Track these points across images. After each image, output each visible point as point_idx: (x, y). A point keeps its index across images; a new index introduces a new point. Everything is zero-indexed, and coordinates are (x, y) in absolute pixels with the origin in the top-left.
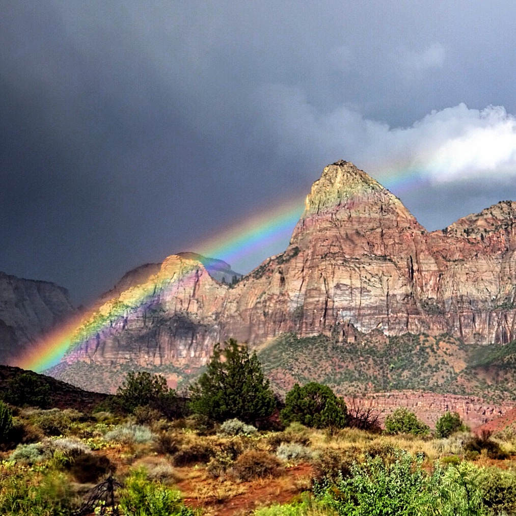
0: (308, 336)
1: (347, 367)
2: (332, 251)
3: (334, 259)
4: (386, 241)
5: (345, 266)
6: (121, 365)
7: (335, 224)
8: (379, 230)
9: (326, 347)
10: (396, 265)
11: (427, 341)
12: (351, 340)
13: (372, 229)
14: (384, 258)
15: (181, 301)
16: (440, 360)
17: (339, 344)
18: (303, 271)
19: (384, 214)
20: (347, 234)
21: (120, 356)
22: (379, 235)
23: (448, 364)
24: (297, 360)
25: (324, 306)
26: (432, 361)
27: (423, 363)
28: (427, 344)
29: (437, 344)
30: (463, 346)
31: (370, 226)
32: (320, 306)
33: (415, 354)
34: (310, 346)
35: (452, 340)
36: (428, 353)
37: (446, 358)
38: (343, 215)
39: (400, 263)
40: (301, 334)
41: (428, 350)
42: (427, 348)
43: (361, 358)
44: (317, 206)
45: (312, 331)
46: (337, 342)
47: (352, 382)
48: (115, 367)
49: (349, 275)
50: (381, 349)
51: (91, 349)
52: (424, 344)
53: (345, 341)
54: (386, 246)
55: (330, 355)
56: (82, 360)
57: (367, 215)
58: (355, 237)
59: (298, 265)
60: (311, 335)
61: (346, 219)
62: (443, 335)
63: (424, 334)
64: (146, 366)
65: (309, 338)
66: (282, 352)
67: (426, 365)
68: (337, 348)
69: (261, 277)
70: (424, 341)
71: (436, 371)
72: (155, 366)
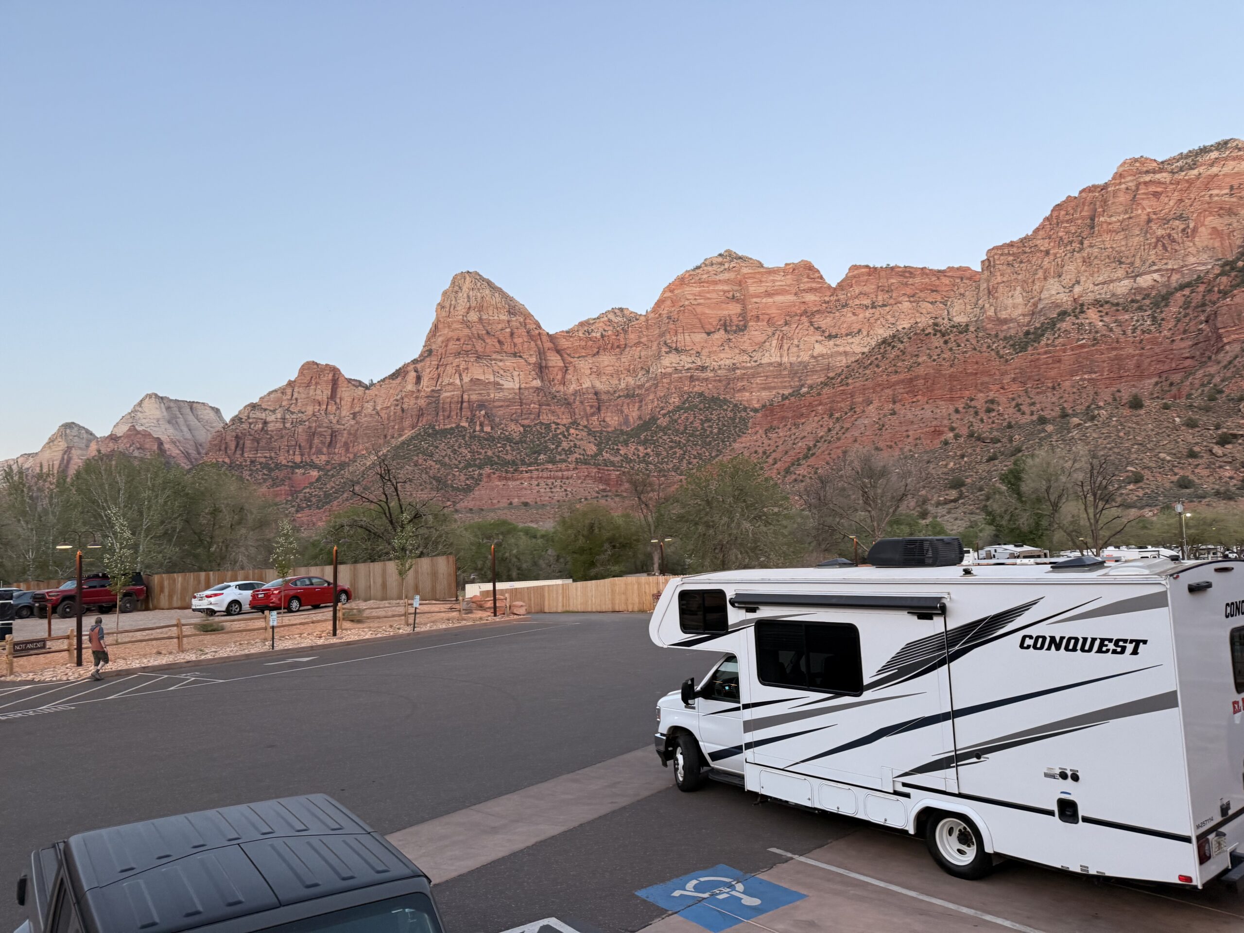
0: (446, 427)
1: (486, 452)
2: (464, 349)
3: (467, 356)
4: (516, 340)
5: (478, 363)
6: (261, 464)
7: (467, 324)
8: (508, 330)
9: (464, 435)
10: (526, 361)
11: (558, 428)
12: (487, 429)
13: (502, 330)
14: (515, 355)
15: (319, 403)
16: (572, 444)
17: (477, 433)
18: (437, 368)
19: (512, 316)
20: (478, 334)
21: (259, 455)
22: (508, 335)
23: (579, 448)
24: (437, 447)
25: (460, 400)
26: (565, 445)
27: (557, 447)
28: (558, 431)
29: (568, 431)
30: (590, 433)
31: (500, 326)
32: (456, 399)
33: (549, 440)
34: (449, 436)
35: (580, 427)
36: (560, 439)
37: (578, 443)
38: (473, 316)
39: (530, 359)
40: (439, 425)
41: (560, 436)
42: (558, 434)
43: (499, 445)
44: (447, 310)
45: (450, 423)
46: (474, 431)
47: (492, 466)
48: (255, 466)
49: (482, 370)
50: (516, 437)
51: (230, 450)
52: (555, 431)
53: (482, 430)
54: (515, 345)
55: (469, 443)
56: (220, 460)
57: (496, 318)
58: (486, 337)
59: (433, 363)
60: (448, 427)
61: (477, 320)
62: (571, 423)
63: (554, 423)
64: (286, 464)
65: (446, 429)
66: (421, 442)
67: (560, 449)
68: (475, 436)
69: (397, 377)
70: (555, 428)
71: (570, 454)
72: (295, 463)
